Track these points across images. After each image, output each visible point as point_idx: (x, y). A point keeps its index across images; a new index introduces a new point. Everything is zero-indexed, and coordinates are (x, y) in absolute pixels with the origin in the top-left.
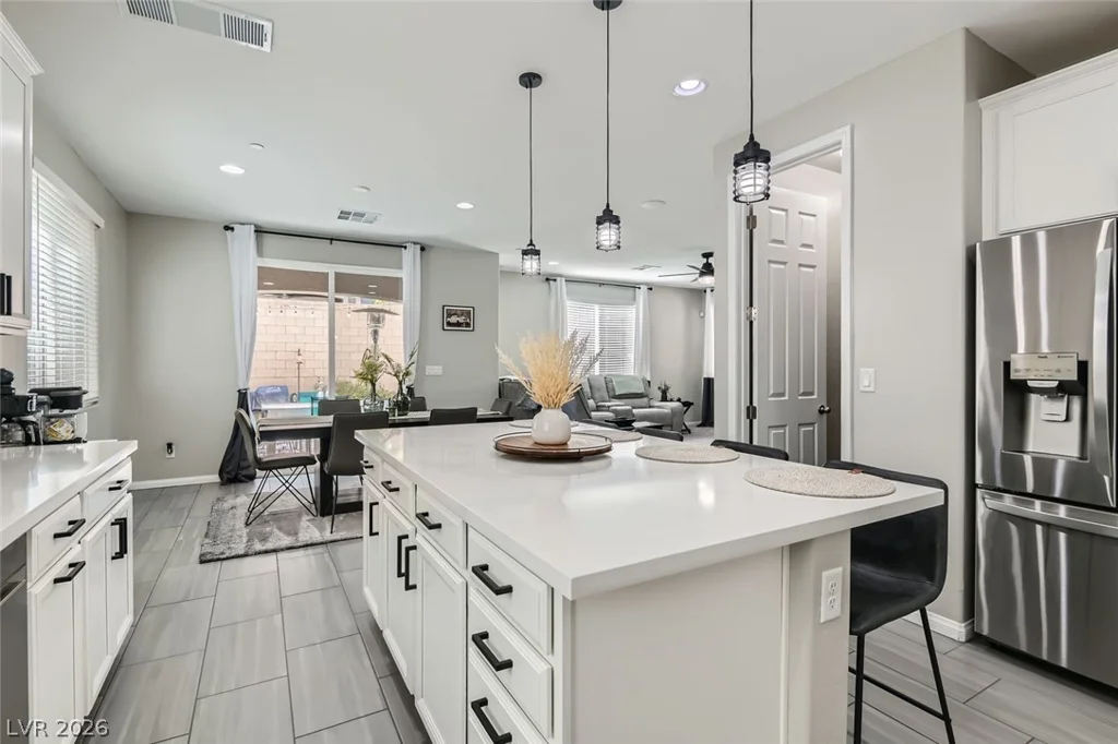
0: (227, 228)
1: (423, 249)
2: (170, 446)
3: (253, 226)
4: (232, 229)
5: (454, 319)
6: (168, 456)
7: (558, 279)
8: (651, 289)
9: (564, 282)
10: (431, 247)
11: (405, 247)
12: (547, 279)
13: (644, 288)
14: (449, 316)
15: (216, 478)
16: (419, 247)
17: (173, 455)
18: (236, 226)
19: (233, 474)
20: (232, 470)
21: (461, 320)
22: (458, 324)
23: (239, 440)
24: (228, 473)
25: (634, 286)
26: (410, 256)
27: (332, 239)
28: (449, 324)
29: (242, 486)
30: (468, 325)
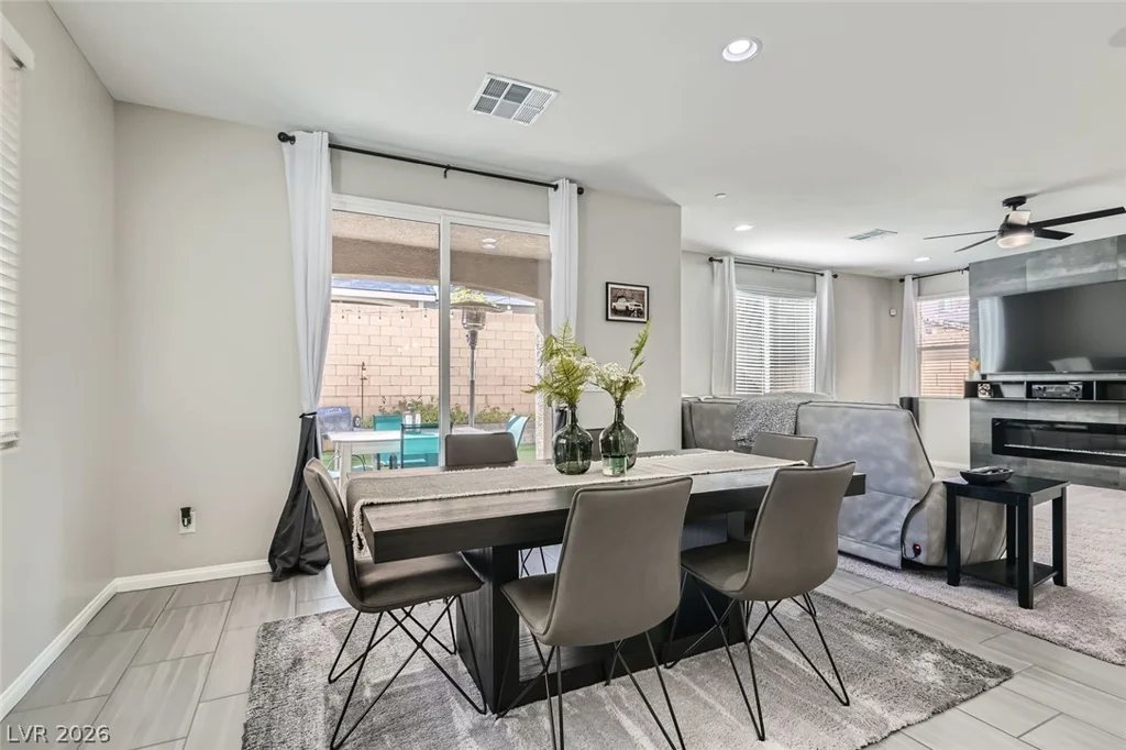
0: (284, 137)
1: (580, 191)
2: (186, 513)
3: (326, 134)
4: (292, 139)
5: (621, 305)
6: (183, 530)
7: (726, 259)
8: (838, 274)
9: (733, 265)
10: (591, 190)
11: (556, 187)
12: (712, 259)
13: (828, 274)
14: (616, 298)
15: (263, 565)
16: (575, 187)
17: (192, 528)
18: (298, 135)
19: (293, 560)
20: (291, 554)
21: (631, 305)
22: (627, 312)
23: (303, 496)
24: (284, 559)
25: (814, 272)
26: (562, 202)
27: (448, 168)
28: (615, 311)
29: (306, 581)
30: (640, 313)
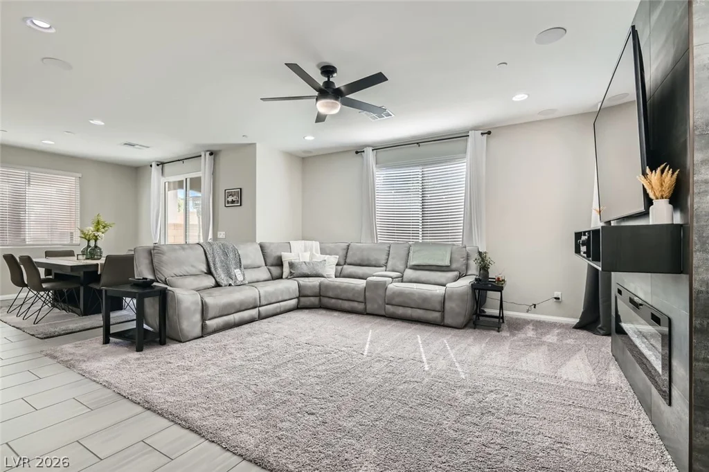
1: (211, 154)
4: (152, 166)
5: (230, 199)
7: (365, 149)
8: (489, 133)
12: (357, 152)
14: (228, 196)
21: (234, 198)
22: (232, 202)
27: (183, 160)
28: (229, 202)
30: (238, 202)
